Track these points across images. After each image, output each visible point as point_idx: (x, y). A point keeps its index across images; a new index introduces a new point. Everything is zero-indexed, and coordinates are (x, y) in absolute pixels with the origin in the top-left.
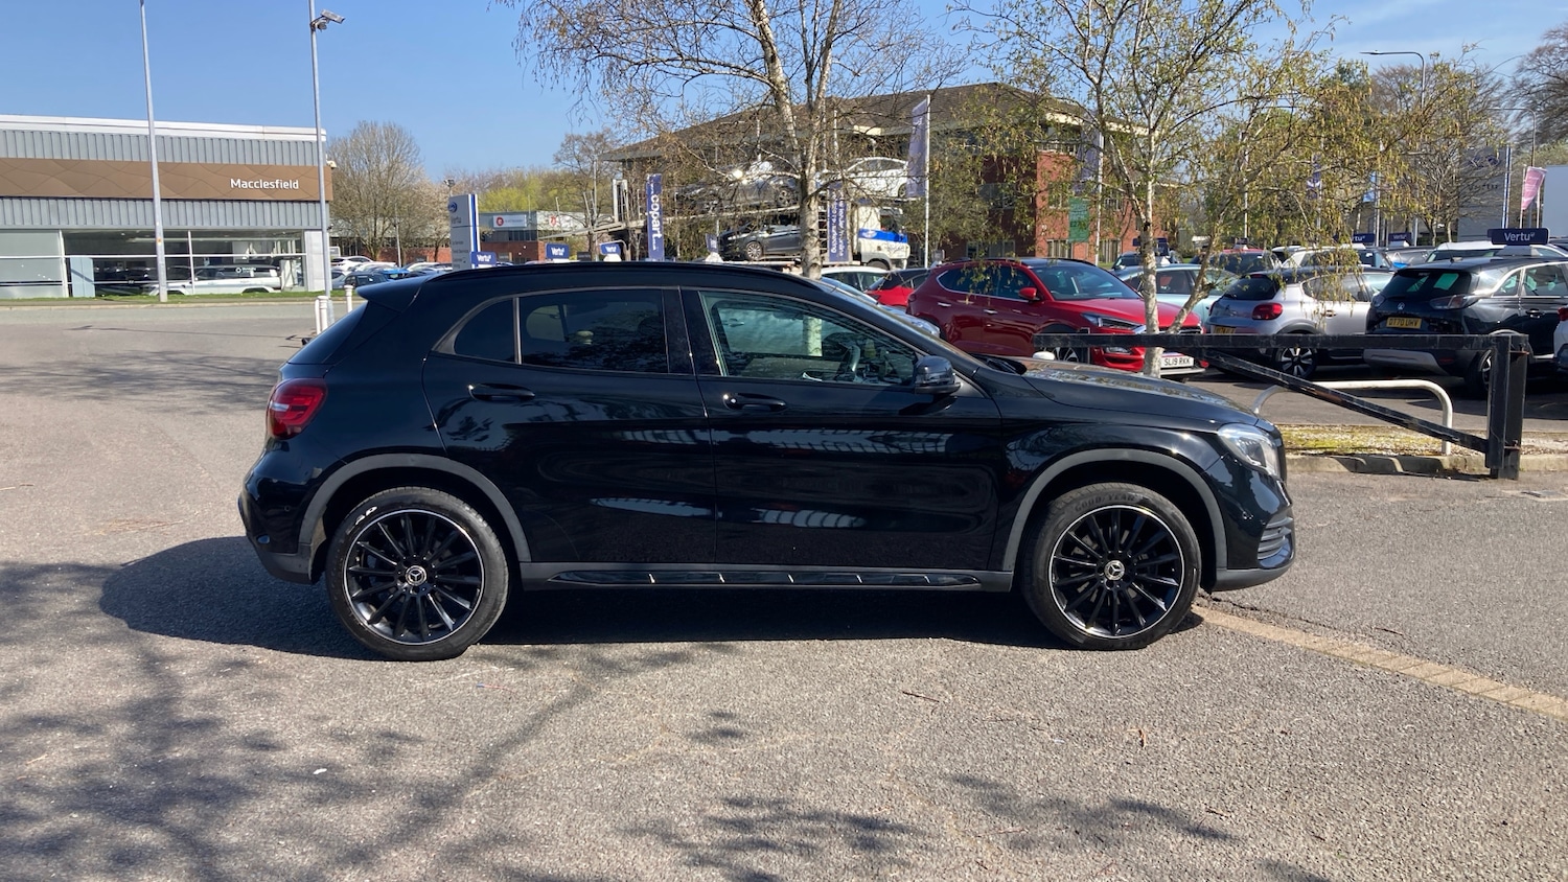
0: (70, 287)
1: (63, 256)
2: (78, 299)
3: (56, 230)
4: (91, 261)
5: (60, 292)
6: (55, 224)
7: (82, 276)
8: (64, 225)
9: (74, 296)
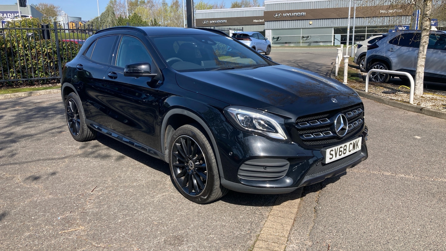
0: (334, 43)
1: (333, 34)
2: (335, 46)
3: (332, 27)
4: (341, 36)
5: (331, 44)
6: (332, 26)
7: (337, 40)
8: (334, 26)
9: (335, 45)
